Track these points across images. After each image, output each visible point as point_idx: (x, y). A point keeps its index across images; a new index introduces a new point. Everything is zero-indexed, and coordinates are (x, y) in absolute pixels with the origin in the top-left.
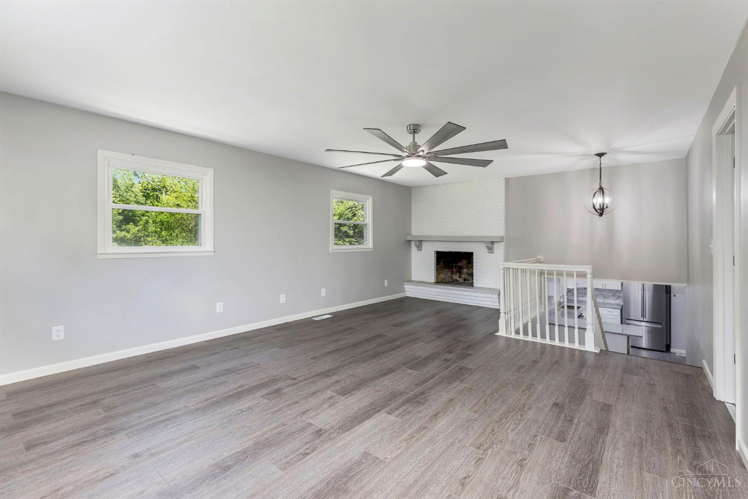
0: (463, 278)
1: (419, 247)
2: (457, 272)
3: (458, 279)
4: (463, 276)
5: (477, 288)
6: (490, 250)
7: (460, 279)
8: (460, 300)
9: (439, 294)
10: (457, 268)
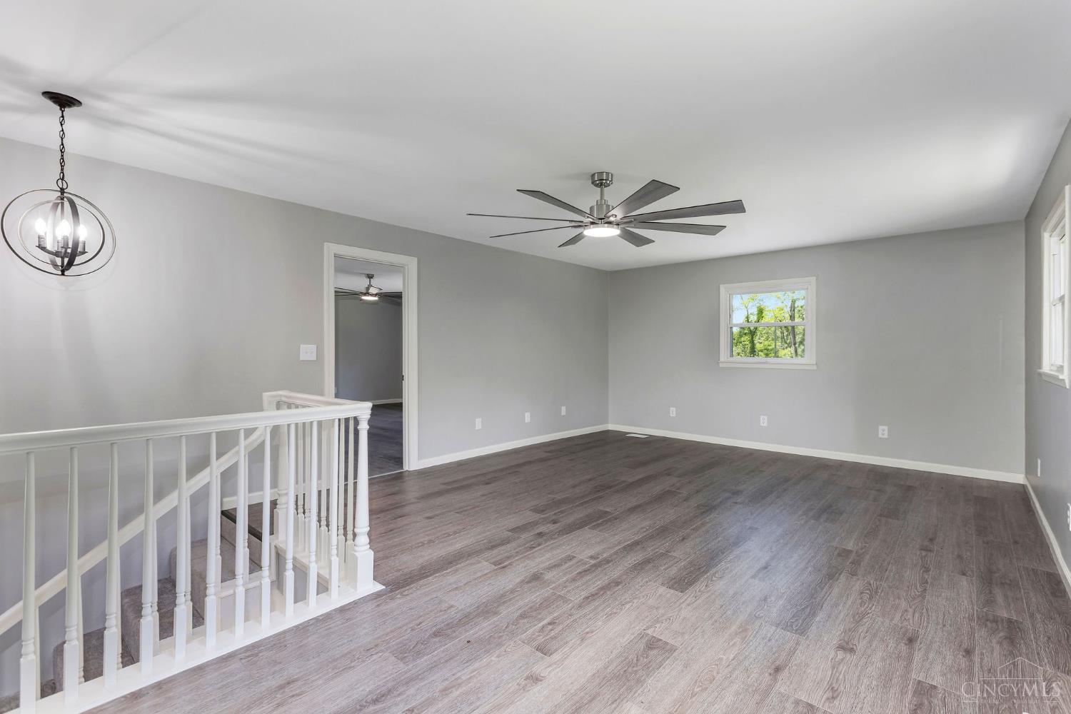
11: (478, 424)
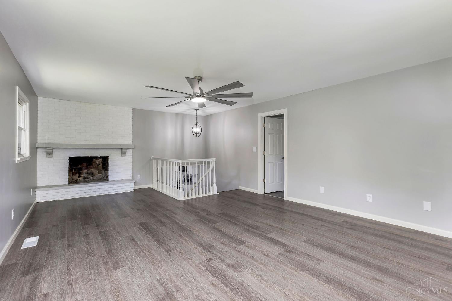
0: (83, 177)
1: (49, 154)
2: (76, 173)
3: (78, 178)
4: (83, 175)
5: (115, 181)
6: (123, 154)
7: (80, 178)
8: (103, 192)
9: (81, 192)
10: (77, 170)
11: (322, 190)
